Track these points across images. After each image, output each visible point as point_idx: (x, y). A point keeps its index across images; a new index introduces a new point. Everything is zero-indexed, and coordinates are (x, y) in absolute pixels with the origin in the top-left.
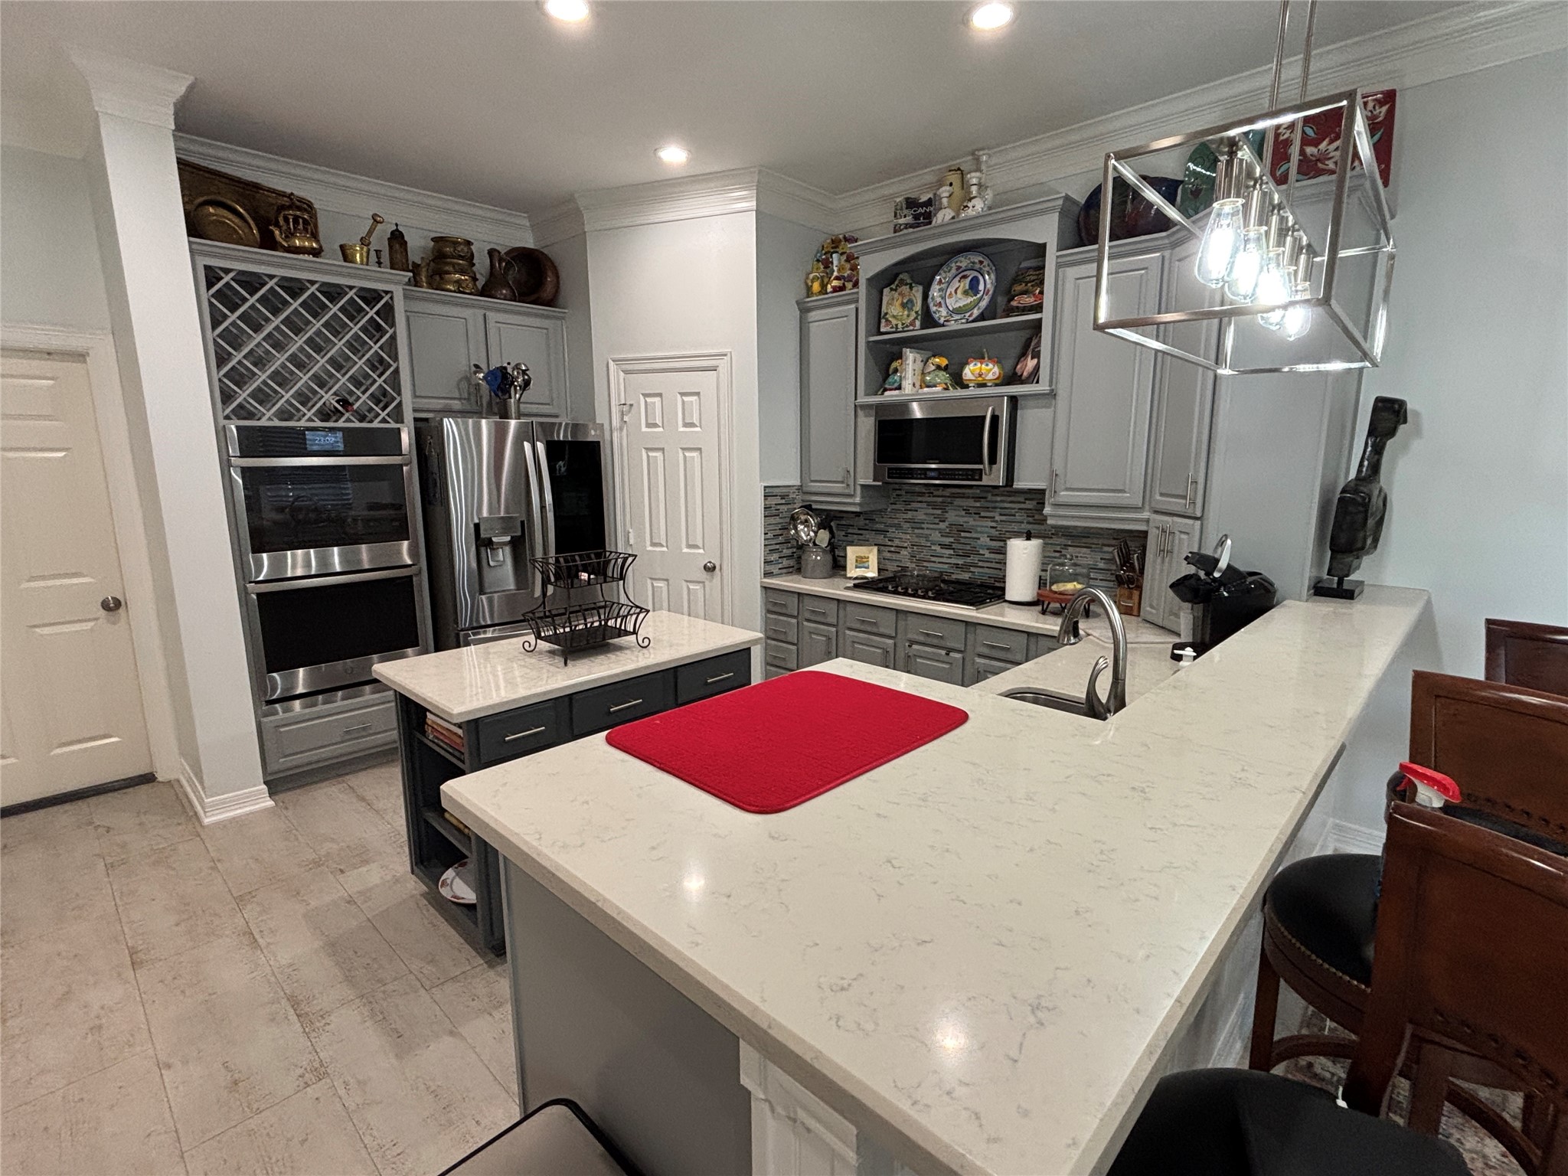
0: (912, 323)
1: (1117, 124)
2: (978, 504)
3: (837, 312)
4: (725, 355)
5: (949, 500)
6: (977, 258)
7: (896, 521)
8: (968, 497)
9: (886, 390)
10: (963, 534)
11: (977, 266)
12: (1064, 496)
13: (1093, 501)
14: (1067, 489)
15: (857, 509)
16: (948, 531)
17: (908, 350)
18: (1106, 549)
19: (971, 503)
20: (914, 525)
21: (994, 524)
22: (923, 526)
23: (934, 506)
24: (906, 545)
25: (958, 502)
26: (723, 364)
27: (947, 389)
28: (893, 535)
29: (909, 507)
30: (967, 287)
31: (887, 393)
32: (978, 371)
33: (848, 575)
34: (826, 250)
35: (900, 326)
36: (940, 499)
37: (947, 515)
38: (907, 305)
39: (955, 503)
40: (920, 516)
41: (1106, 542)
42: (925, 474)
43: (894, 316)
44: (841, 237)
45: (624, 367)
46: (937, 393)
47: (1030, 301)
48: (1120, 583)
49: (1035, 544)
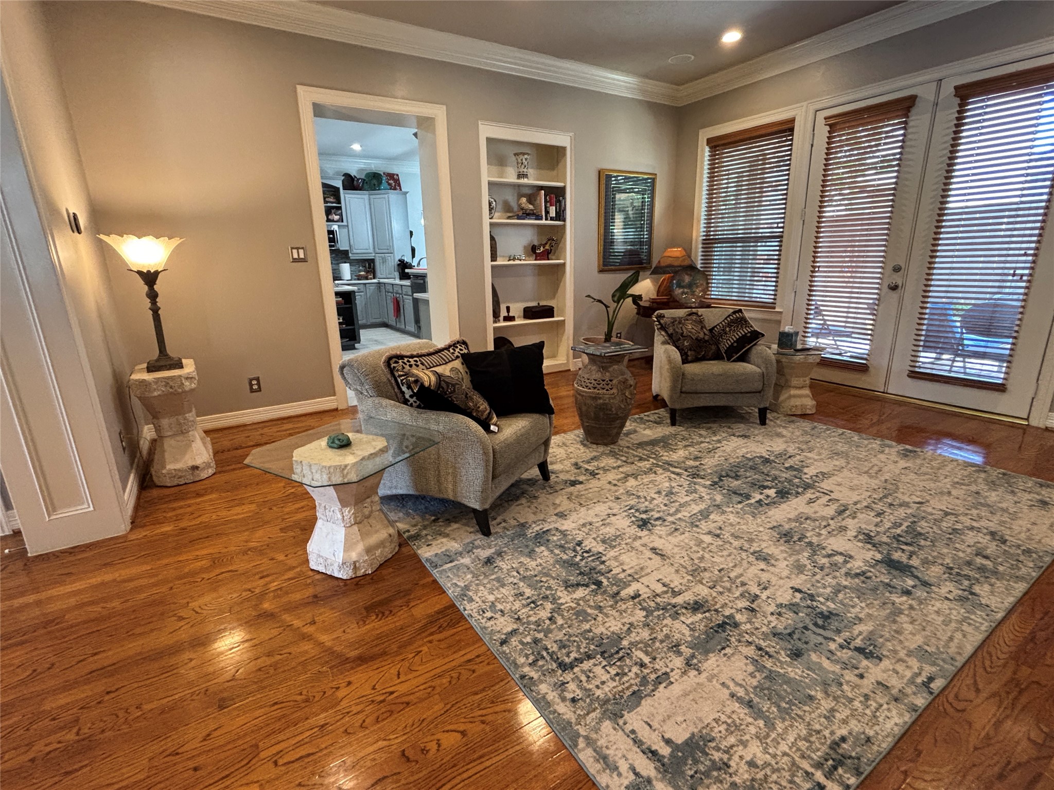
13: (362, 252)
14: (355, 249)
18: (356, 266)
47: (331, 200)
48: (367, 272)
49: (348, 265)
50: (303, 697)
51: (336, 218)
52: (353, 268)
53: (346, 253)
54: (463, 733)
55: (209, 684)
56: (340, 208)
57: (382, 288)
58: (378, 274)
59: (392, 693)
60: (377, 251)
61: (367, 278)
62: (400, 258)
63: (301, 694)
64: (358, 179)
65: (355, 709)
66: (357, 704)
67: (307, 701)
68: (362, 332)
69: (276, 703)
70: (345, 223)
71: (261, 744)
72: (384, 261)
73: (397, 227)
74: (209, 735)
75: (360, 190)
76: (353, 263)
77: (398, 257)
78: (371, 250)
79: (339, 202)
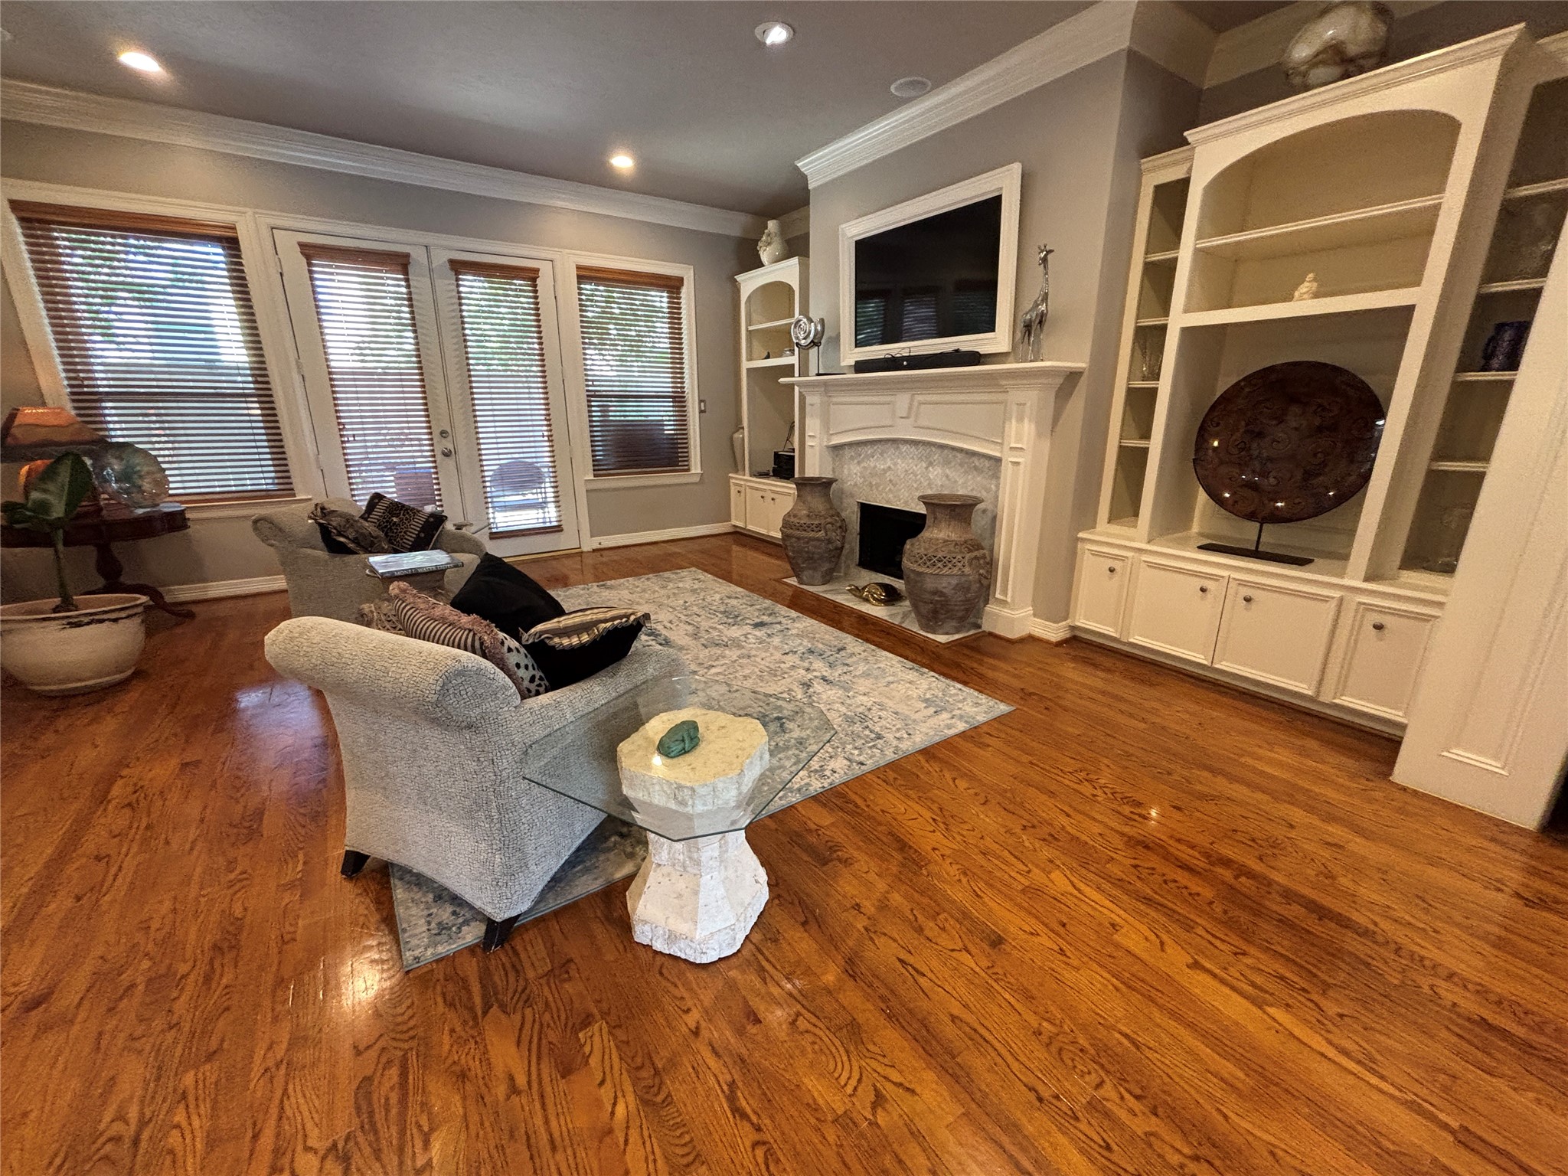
50: (962, 877)
54: (954, 779)
55: (977, 969)
59: (934, 820)
63: (960, 880)
65: (958, 838)
66: (954, 838)
67: (965, 874)
69: (978, 896)
71: (1020, 887)
74: (1032, 934)
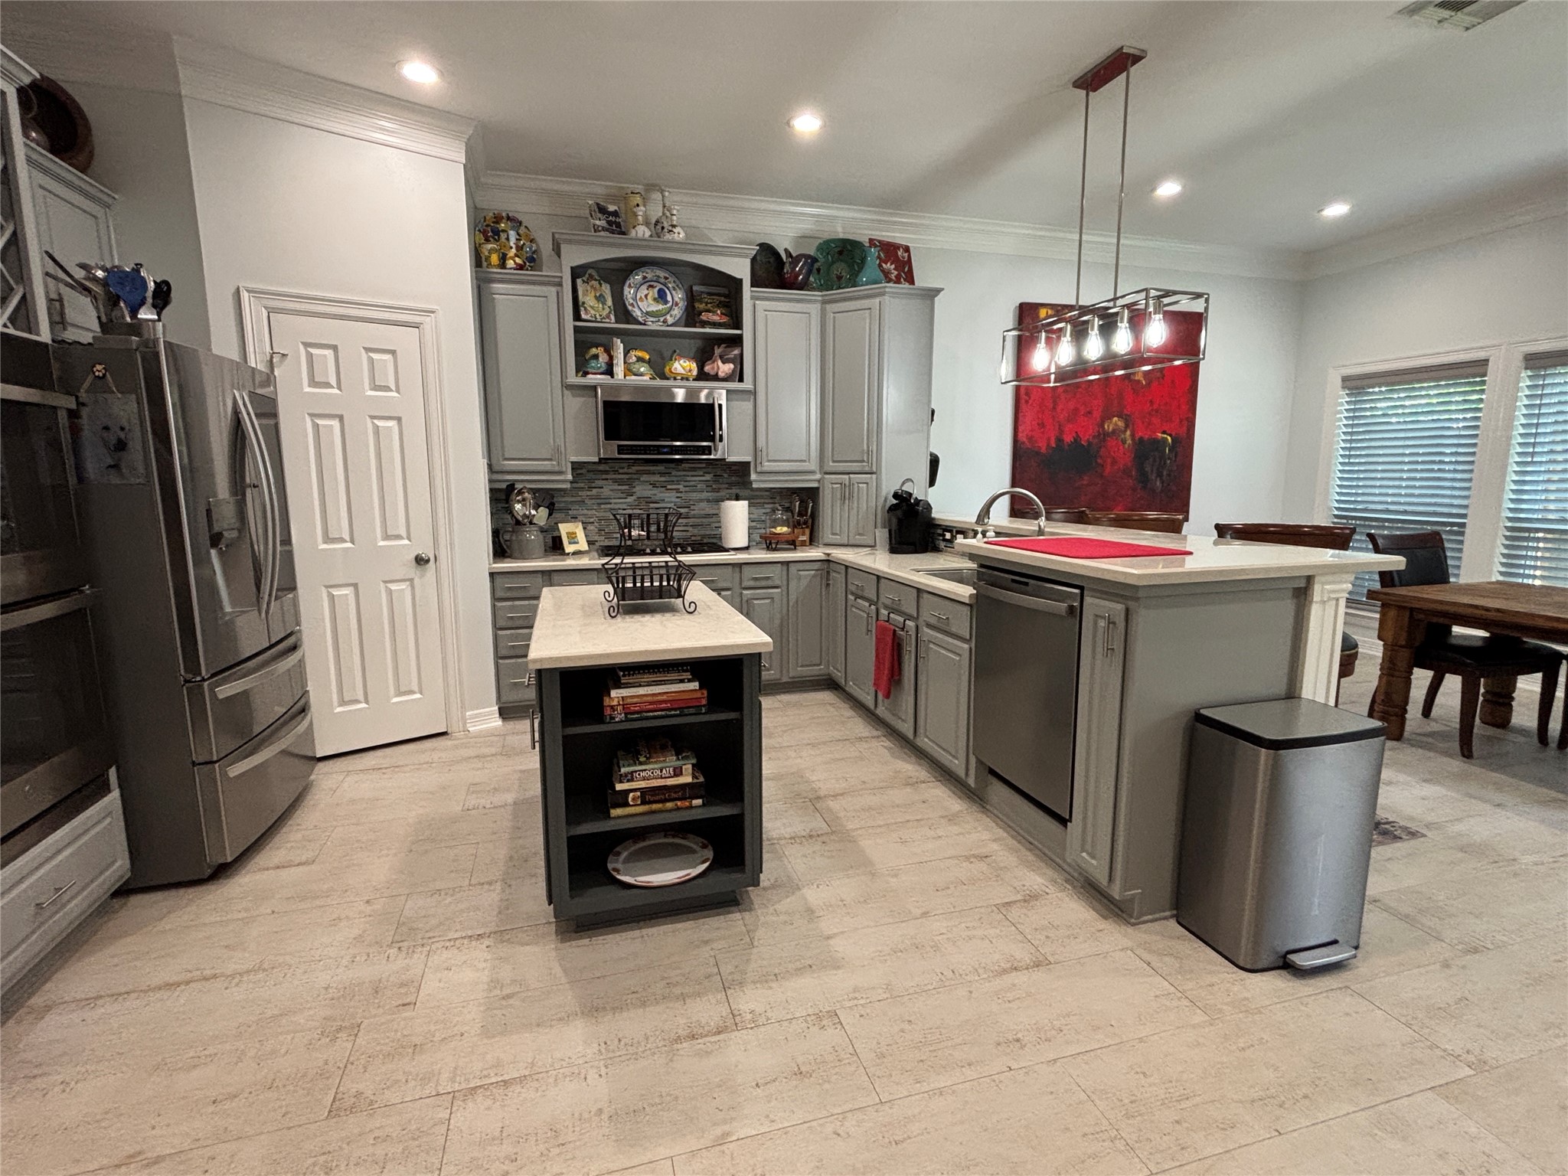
0: (608, 317)
1: (764, 206)
2: (663, 479)
3: (524, 290)
4: (433, 312)
5: (635, 476)
6: (662, 274)
7: (579, 499)
8: (654, 474)
9: (588, 373)
10: (652, 505)
11: (662, 280)
12: (767, 466)
13: (788, 469)
14: (769, 461)
15: (568, 486)
16: (636, 503)
17: (619, 340)
18: (766, 506)
19: (657, 478)
20: (599, 501)
21: (679, 495)
22: (611, 501)
23: (620, 482)
24: (592, 520)
25: (644, 478)
26: (427, 321)
27: (654, 378)
28: (575, 512)
29: (593, 485)
30: (656, 296)
31: (590, 376)
32: (688, 368)
33: (567, 551)
34: (487, 222)
35: (598, 316)
36: (627, 476)
37: (634, 490)
38: (600, 298)
39: (642, 479)
40: (606, 492)
41: (766, 501)
42: (658, 450)
43: (592, 307)
44: (504, 215)
45: (265, 302)
46: (646, 381)
47: (716, 318)
48: (796, 525)
49: (744, 504)
51: (726, 369)
52: (759, 512)
53: (741, 470)
56: (737, 341)
57: (838, 578)
58: (826, 533)
60: (831, 465)
61: (793, 544)
62: (895, 487)
64: (795, 260)
68: (766, 702)
70: (747, 385)
72: (847, 494)
73: (894, 399)
75: (801, 287)
76: (755, 498)
77: (890, 486)
78: (813, 465)
79: (738, 325)
